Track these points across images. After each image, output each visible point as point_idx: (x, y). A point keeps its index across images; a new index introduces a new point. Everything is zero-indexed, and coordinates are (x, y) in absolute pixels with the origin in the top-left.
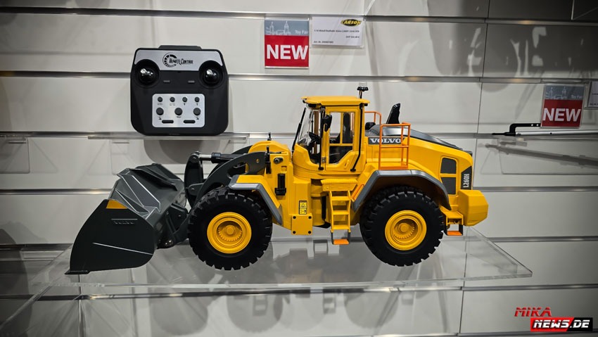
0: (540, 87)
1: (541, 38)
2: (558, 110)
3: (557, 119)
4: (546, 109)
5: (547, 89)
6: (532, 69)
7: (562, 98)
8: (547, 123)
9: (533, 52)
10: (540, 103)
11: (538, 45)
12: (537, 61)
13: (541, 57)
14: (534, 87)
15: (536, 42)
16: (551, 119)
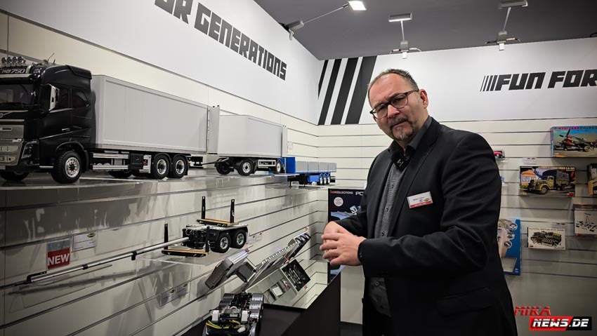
0: (44, 245)
1: (41, 215)
2: (56, 257)
3: (56, 263)
4: (49, 259)
5: (49, 245)
6: (38, 235)
7: (58, 249)
8: (51, 267)
9: (37, 225)
10: (45, 255)
11: (41, 219)
12: (41, 230)
13: (42, 227)
14: (40, 246)
15: (39, 218)
16: (53, 264)
